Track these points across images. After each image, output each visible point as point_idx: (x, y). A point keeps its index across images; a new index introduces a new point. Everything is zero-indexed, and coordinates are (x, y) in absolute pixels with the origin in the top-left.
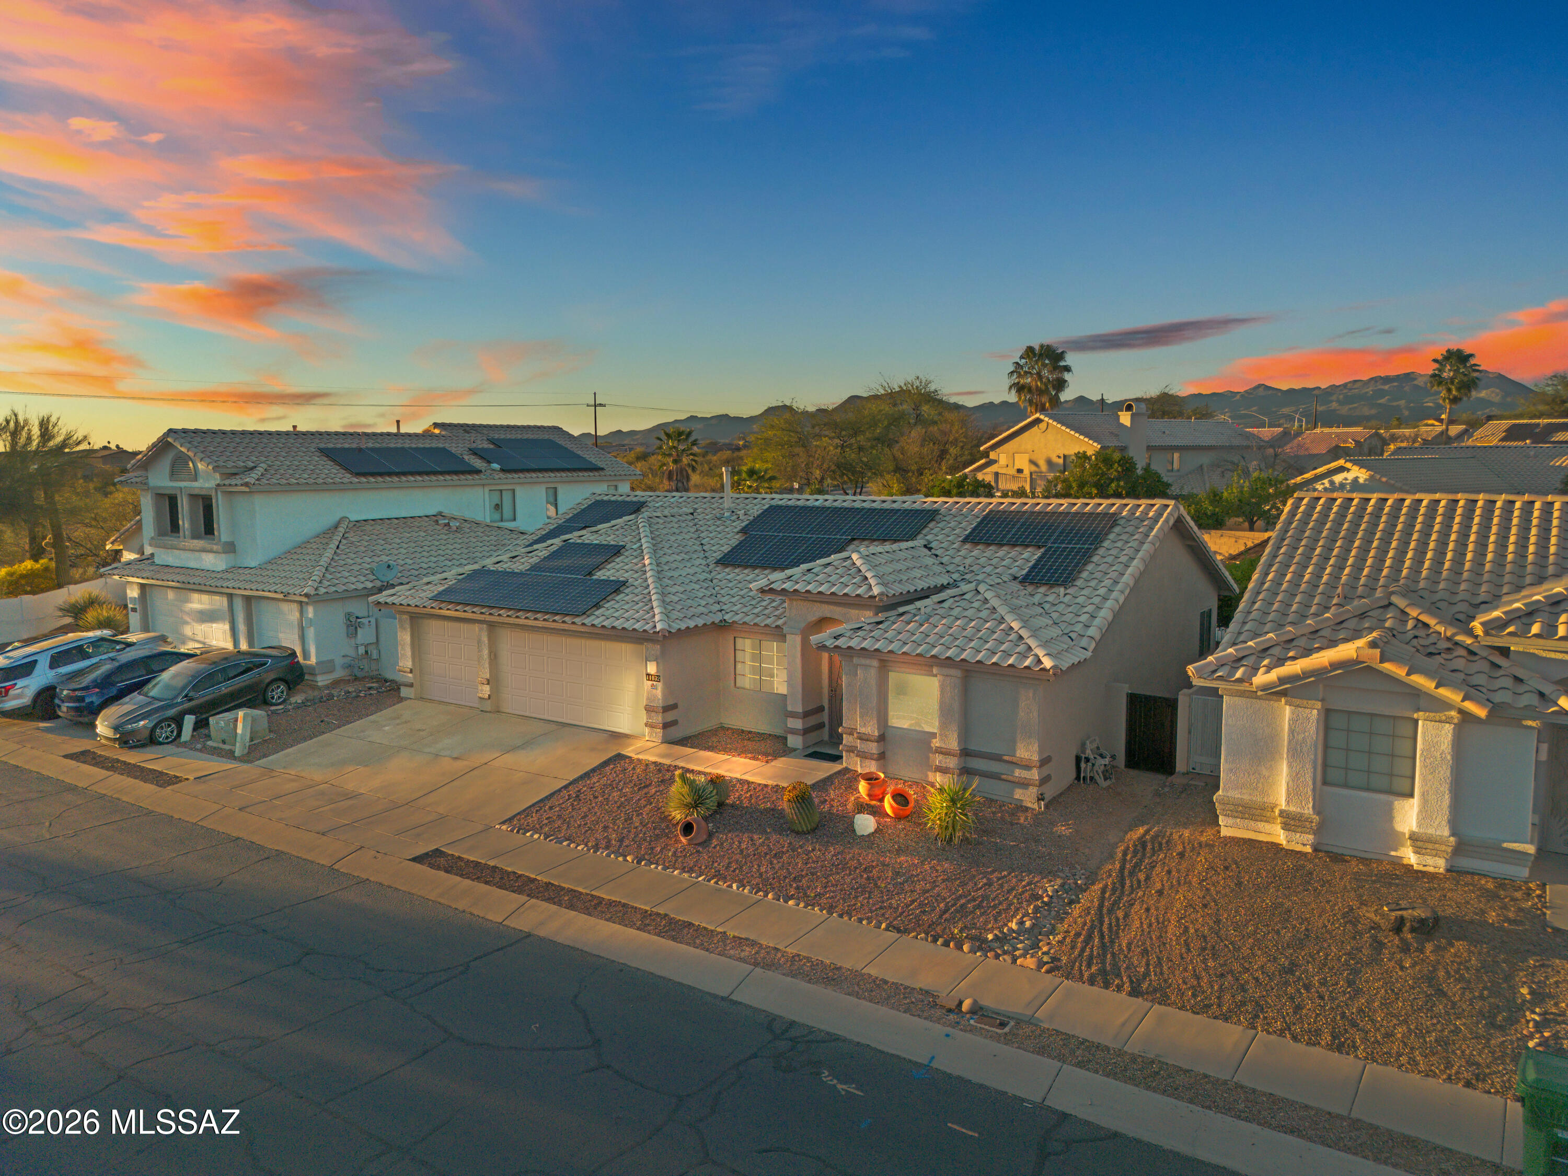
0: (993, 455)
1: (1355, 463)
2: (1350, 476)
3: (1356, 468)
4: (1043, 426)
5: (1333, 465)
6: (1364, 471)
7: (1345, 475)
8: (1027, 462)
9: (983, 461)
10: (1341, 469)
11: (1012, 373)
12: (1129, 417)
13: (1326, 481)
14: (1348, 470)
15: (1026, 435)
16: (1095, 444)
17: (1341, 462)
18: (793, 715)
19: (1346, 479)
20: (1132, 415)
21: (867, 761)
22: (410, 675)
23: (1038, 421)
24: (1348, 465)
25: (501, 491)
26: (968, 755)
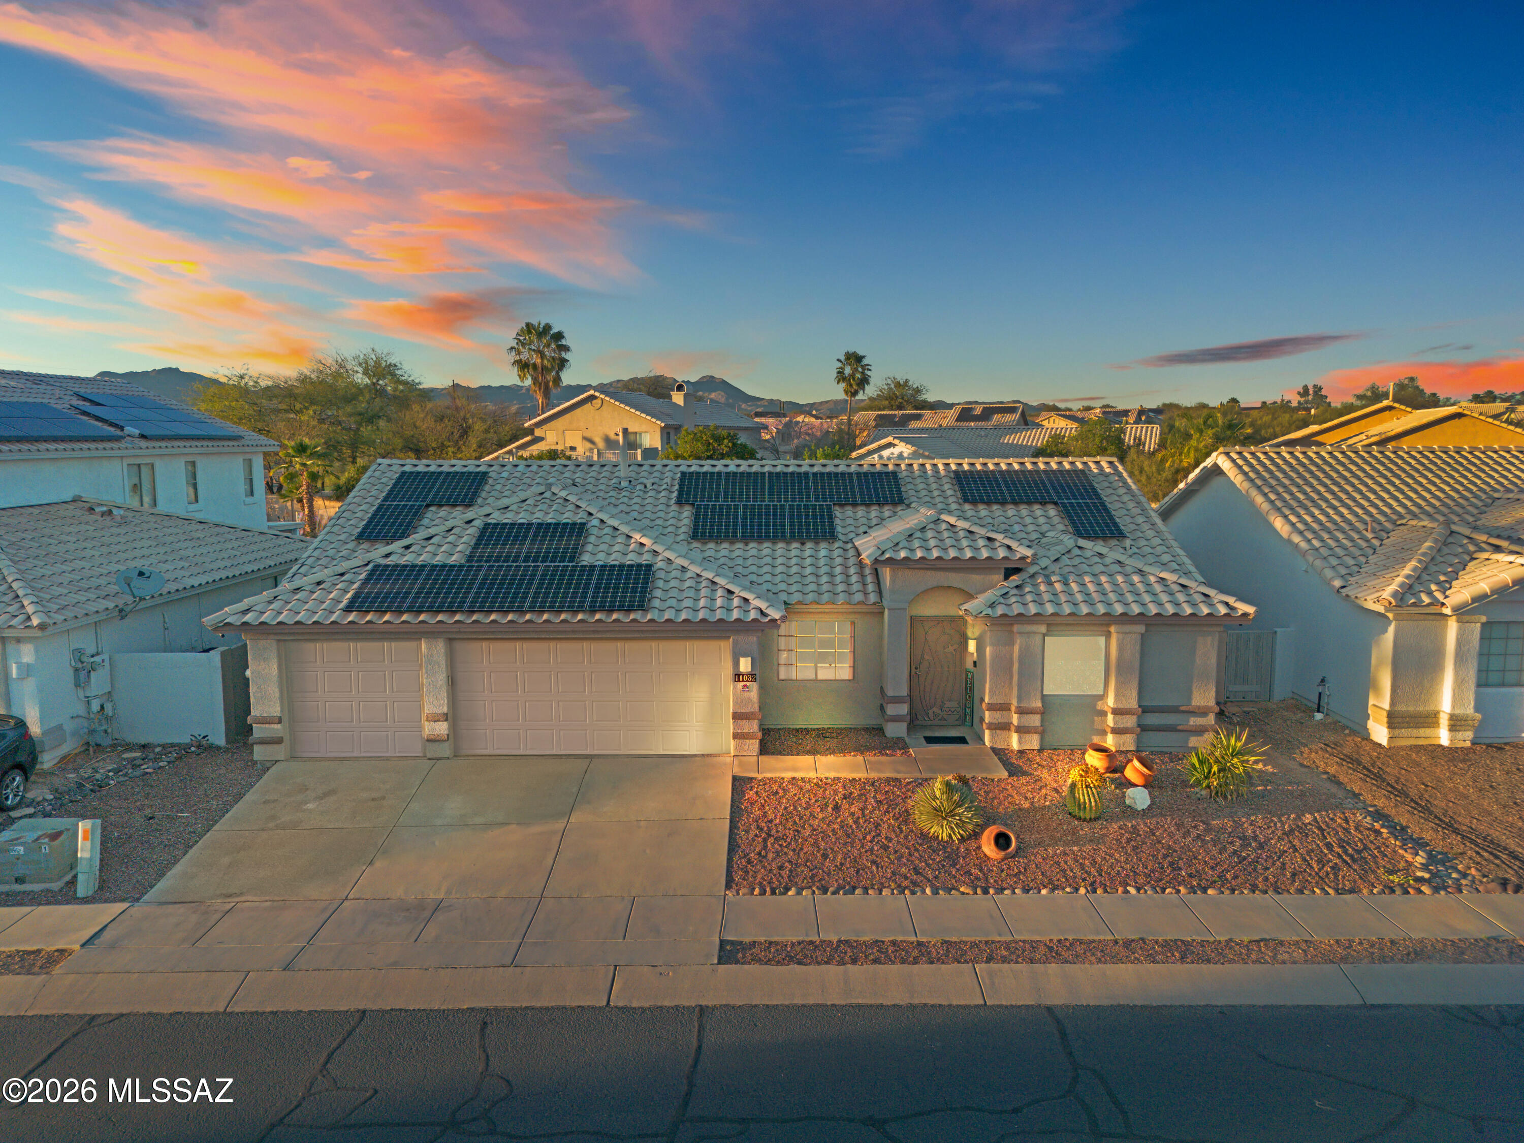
0: (538, 432)
1: (902, 439)
2: (896, 451)
3: (903, 444)
4: (597, 403)
5: (883, 442)
6: (909, 446)
7: (891, 450)
8: (580, 439)
9: (528, 438)
10: (890, 445)
11: (512, 348)
12: (682, 398)
13: (876, 456)
14: (894, 445)
15: (578, 411)
16: (659, 422)
17: (890, 439)
18: (897, 700)
19: (893, 454)
20: (685, 395)
21: (1027, 735)
22: (279, 726)
23: (592, 398)
24: (896, 442)
25: (139, 465)
26: (1143, 712)
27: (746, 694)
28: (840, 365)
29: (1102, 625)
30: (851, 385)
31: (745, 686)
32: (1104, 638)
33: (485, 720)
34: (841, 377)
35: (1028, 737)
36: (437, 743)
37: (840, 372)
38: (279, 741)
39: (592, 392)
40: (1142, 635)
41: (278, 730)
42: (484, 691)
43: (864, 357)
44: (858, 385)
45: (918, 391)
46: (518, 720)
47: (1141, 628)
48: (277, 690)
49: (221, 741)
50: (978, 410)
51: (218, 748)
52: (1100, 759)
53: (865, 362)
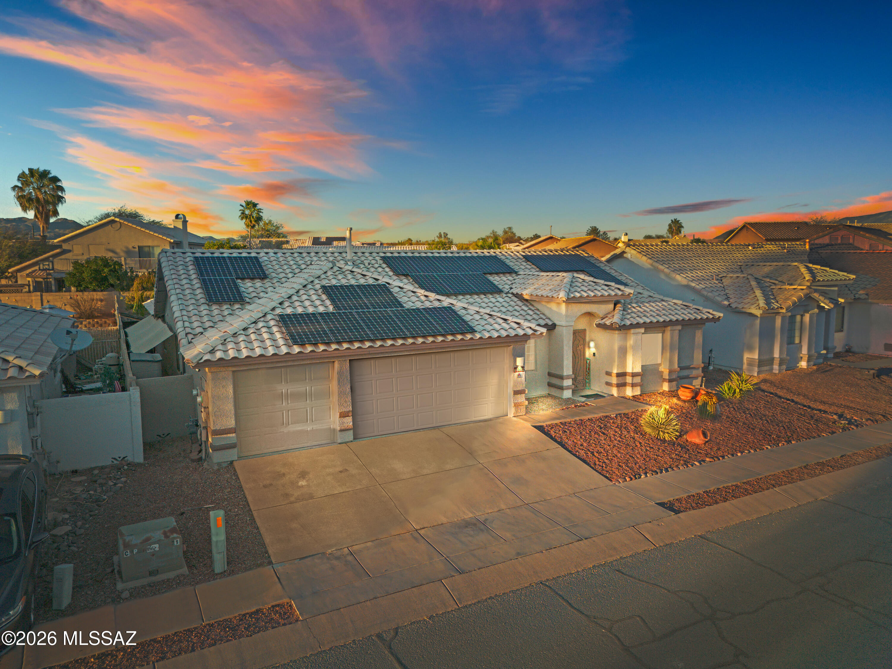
0: (66, 246)
4: (116, 225)
9: (58, 251)
11: (15, 187)
12: (180, 223)
16: (168, 239)
22: (234, 435)
23: (113, 222)
26: (680, 369)
27: (519, 379)
28: (242, 208)
29: (662, 327)
30: (251, 221)
31: (519, 374)
32: (661, 334)
33: (373, 413)
34: (243, 216)
35: (635, 388)
36: (346, 432)
37: (243, 213)
38: (232, 446)
39: (112, 218)
40: (680, 330)
41: (233, 437)
42: (372, 394)
43: (258, 204)
44: (255, 221)
45: (278, 228)
46: (394, 410)
47: (679, 327)
48: (233, 408)
49: (140, 459)
50: (324, 240)
51: (139, 465)
52: (689, 393)
53: (259, 207)
